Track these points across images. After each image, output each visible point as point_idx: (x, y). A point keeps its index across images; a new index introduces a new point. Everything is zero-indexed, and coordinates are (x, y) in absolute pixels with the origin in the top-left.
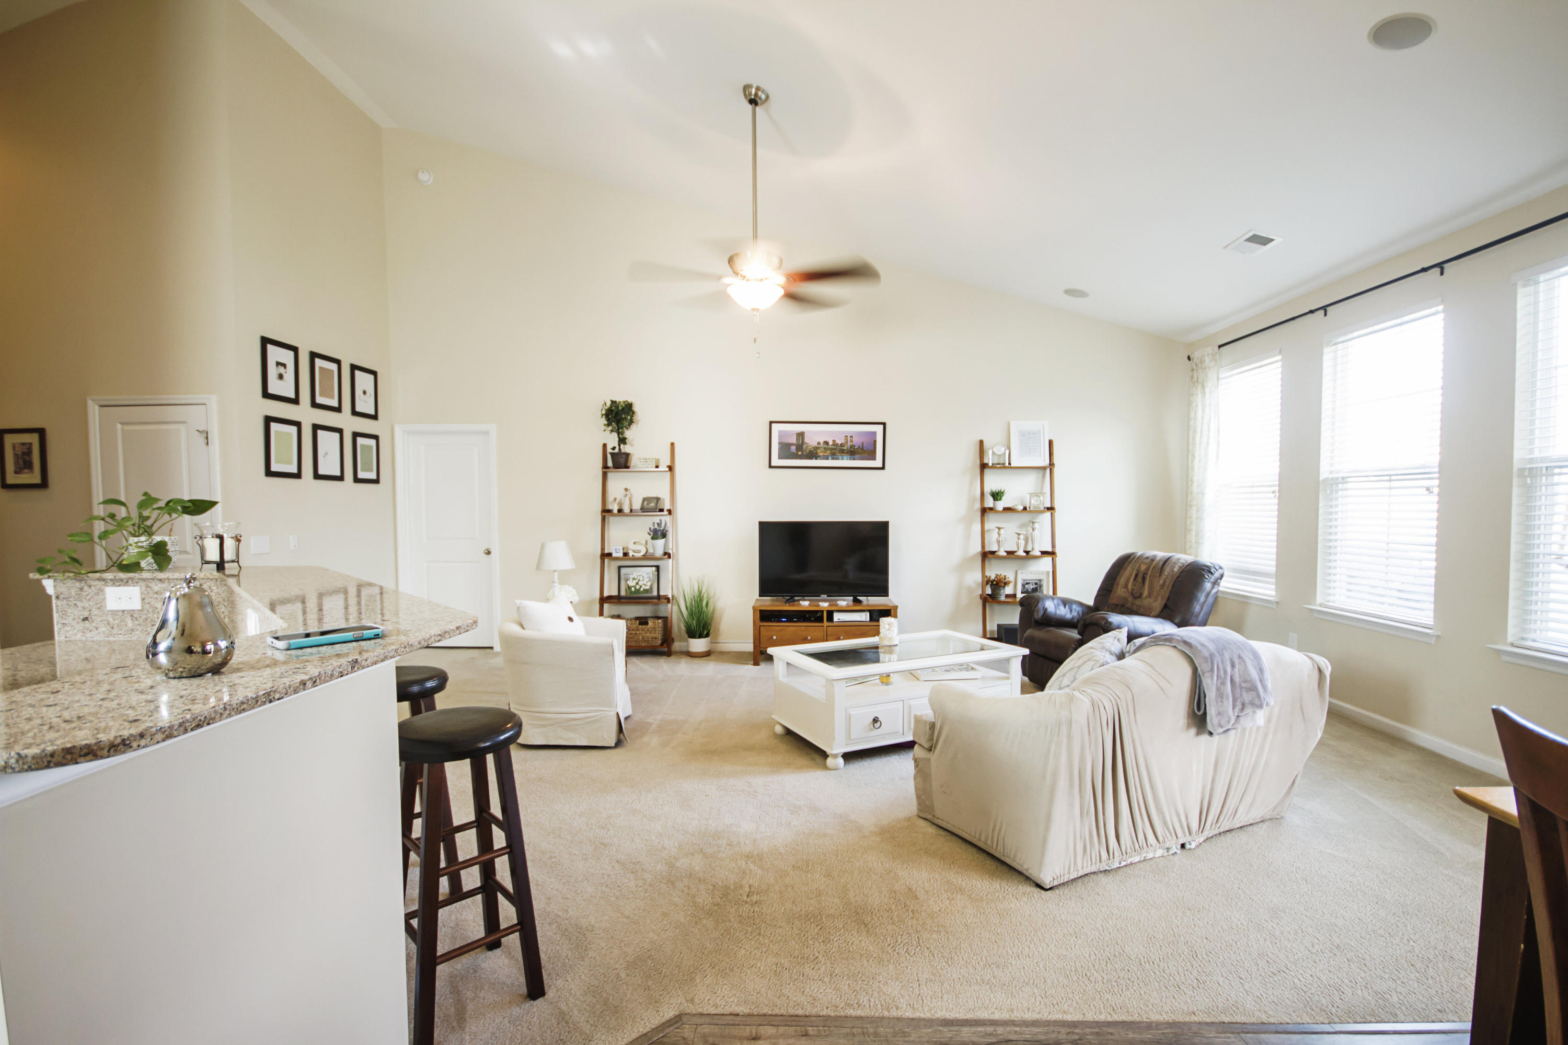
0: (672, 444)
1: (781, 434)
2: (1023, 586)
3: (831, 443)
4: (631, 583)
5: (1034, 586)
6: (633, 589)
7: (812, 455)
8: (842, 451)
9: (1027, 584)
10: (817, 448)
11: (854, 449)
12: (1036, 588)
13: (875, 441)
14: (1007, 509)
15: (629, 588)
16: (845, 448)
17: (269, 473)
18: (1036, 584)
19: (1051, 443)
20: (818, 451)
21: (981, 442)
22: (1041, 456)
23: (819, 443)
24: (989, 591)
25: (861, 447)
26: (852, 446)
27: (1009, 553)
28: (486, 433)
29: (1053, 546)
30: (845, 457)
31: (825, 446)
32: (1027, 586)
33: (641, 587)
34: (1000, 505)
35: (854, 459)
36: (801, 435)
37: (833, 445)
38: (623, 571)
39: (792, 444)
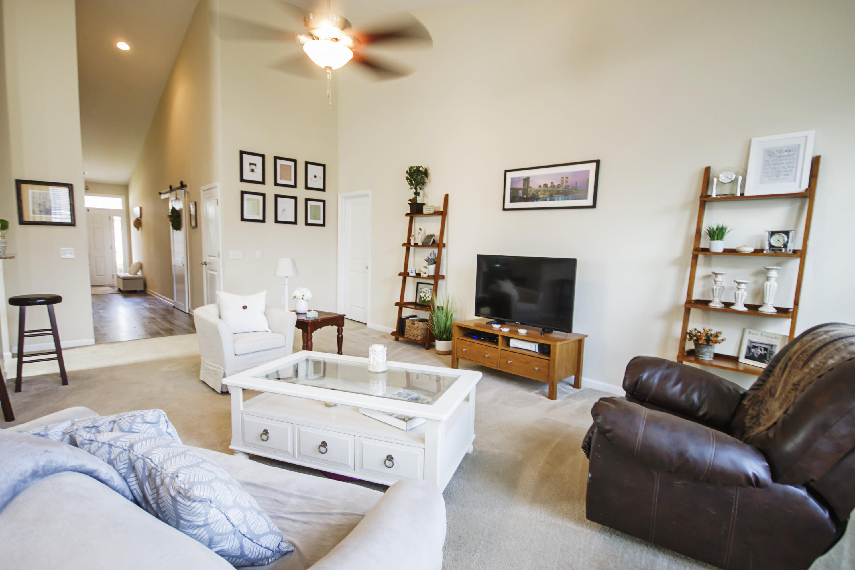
0: (447, 197)
1: (513, 180)
2: (749, 348)
3: (549, 185)
4: (422, 295)
5: (763, 352)
6: (423, 299)
7: (534, 198)
8: (558, 193)
9: (754, 347)
10: (539, 191)
11: (569, 189)
12: (765, 354)
13: (588, 180)
14: (727, 251)
15: (421, 298)
16: (561, 189)
17: (243, 219)
18: (766, 349)
19: (816, 162)
20: (539, 193)
21: (707, 170)
22: (795, 181)
23: (540, 186)
24: (690, 345)
25: (574, 187)
26: (566, 187)
27: (728, 305)
28: (367, 195)
29: (796, 303)
30: (560, 198)
31: (545, 189)
32: (753, 350)
33: (426, 298)
34: (718, 246)
35: (568, 199)
36: (527, 180)
37: (551, 187)
38: (420, 286)
39: (520, 189)
